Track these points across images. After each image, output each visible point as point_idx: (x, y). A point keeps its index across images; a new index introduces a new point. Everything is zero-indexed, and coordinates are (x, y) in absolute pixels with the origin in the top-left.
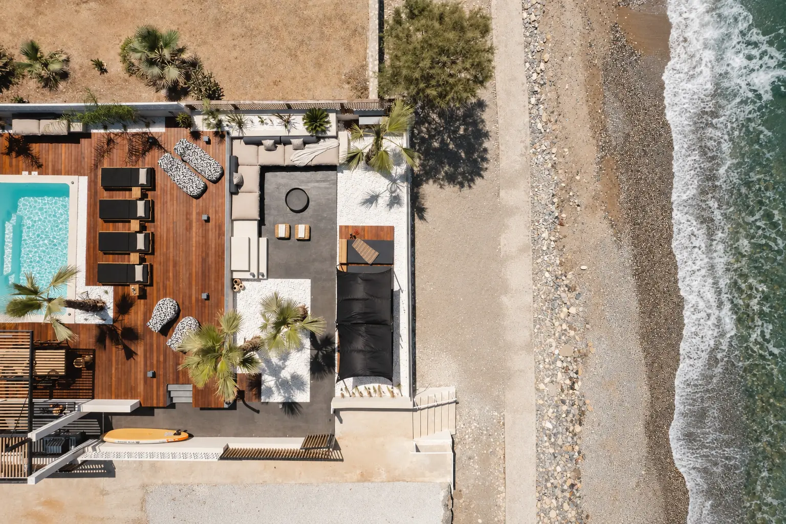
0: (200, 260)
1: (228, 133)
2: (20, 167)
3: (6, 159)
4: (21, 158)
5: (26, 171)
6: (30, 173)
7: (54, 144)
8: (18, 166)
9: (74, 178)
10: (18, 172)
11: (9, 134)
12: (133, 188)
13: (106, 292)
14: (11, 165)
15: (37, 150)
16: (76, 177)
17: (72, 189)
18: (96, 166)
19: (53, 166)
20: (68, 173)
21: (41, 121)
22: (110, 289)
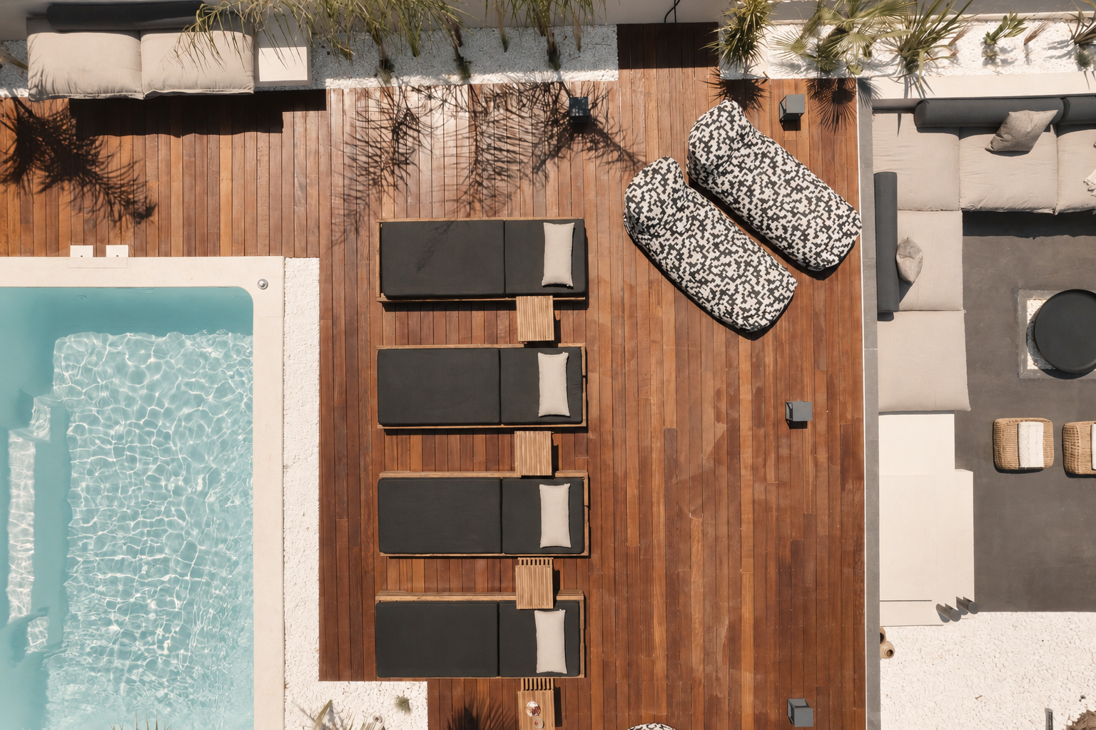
0: (772, 571)
1: (865, 86)
2: (64, 228)
3: (6, 197)
4: (66, 193)
5: (84, 243)
6: (99, 252)
7: (189, 138)
8: (52, 221)
9: (269, 265)
10: (54, 247)
11: (15, 99)
12: (519, 300)
13: (404, 704)
14: (26, 220)
15: (125, 158)
16: (276, 260)
17: (264, 307)
18: (355, 220)
19: (189, 222)
20: (243, 248)
21: (148, 38)
22: (417, 691)
